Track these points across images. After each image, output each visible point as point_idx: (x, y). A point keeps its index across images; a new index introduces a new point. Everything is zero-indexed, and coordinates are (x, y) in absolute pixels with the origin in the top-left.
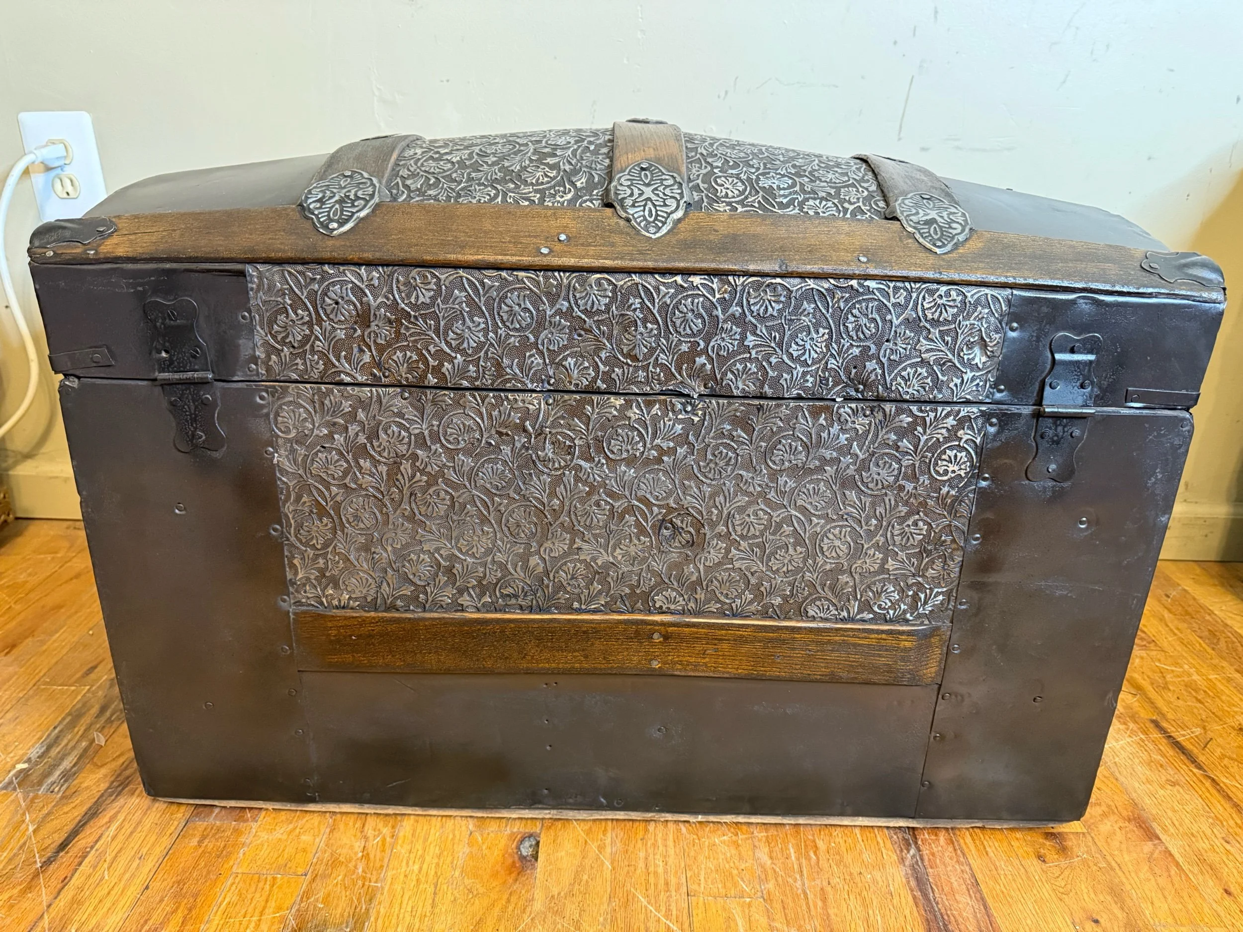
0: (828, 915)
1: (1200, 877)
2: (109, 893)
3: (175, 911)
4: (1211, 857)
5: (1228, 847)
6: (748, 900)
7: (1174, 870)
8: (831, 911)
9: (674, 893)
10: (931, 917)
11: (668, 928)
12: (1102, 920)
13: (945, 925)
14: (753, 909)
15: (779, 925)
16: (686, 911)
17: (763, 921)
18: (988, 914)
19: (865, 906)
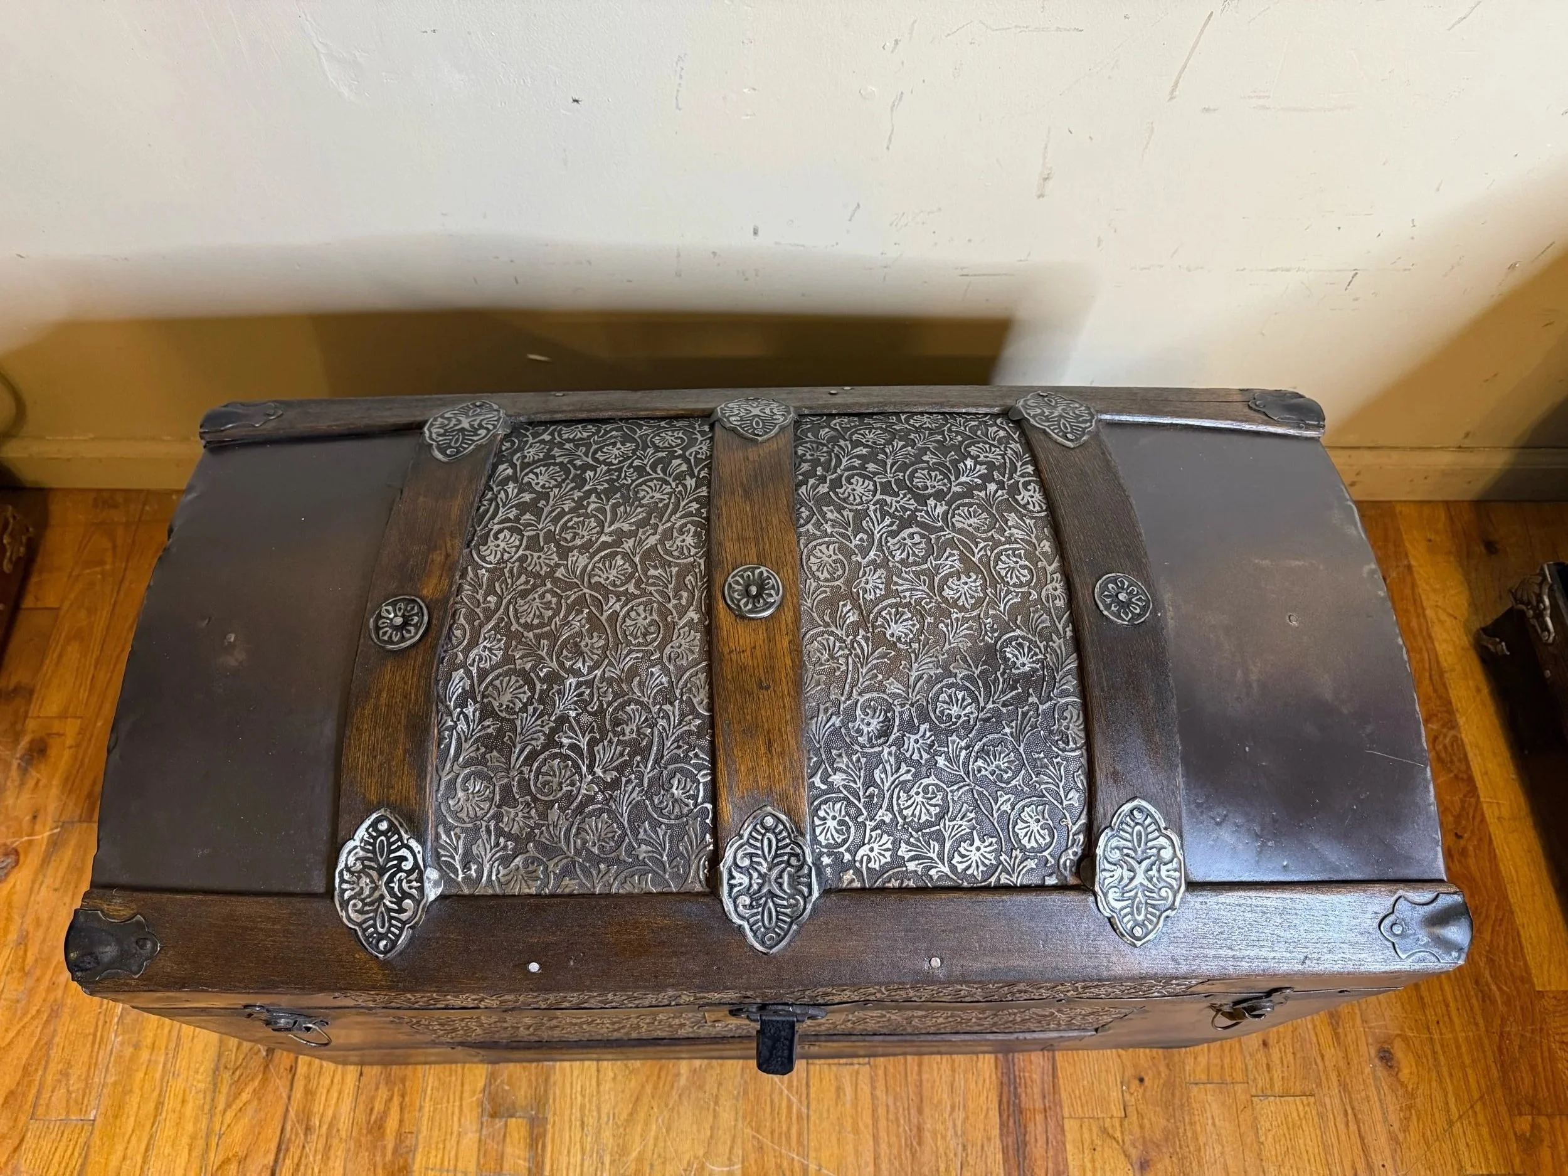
0: (921, 1081)
2: (332, 1081)
3: (391, 1099)
8: (925, 1076)
10: (1005, 1080)
11: (789, 1100)
12: (1146, 1079)
13: (1015, 1088)
14: (860, 1077)
15: (880, 1093)
16: (804, 1082)
17: (867, 1089)
18: (1054, 1075)
19: (953, 1070)
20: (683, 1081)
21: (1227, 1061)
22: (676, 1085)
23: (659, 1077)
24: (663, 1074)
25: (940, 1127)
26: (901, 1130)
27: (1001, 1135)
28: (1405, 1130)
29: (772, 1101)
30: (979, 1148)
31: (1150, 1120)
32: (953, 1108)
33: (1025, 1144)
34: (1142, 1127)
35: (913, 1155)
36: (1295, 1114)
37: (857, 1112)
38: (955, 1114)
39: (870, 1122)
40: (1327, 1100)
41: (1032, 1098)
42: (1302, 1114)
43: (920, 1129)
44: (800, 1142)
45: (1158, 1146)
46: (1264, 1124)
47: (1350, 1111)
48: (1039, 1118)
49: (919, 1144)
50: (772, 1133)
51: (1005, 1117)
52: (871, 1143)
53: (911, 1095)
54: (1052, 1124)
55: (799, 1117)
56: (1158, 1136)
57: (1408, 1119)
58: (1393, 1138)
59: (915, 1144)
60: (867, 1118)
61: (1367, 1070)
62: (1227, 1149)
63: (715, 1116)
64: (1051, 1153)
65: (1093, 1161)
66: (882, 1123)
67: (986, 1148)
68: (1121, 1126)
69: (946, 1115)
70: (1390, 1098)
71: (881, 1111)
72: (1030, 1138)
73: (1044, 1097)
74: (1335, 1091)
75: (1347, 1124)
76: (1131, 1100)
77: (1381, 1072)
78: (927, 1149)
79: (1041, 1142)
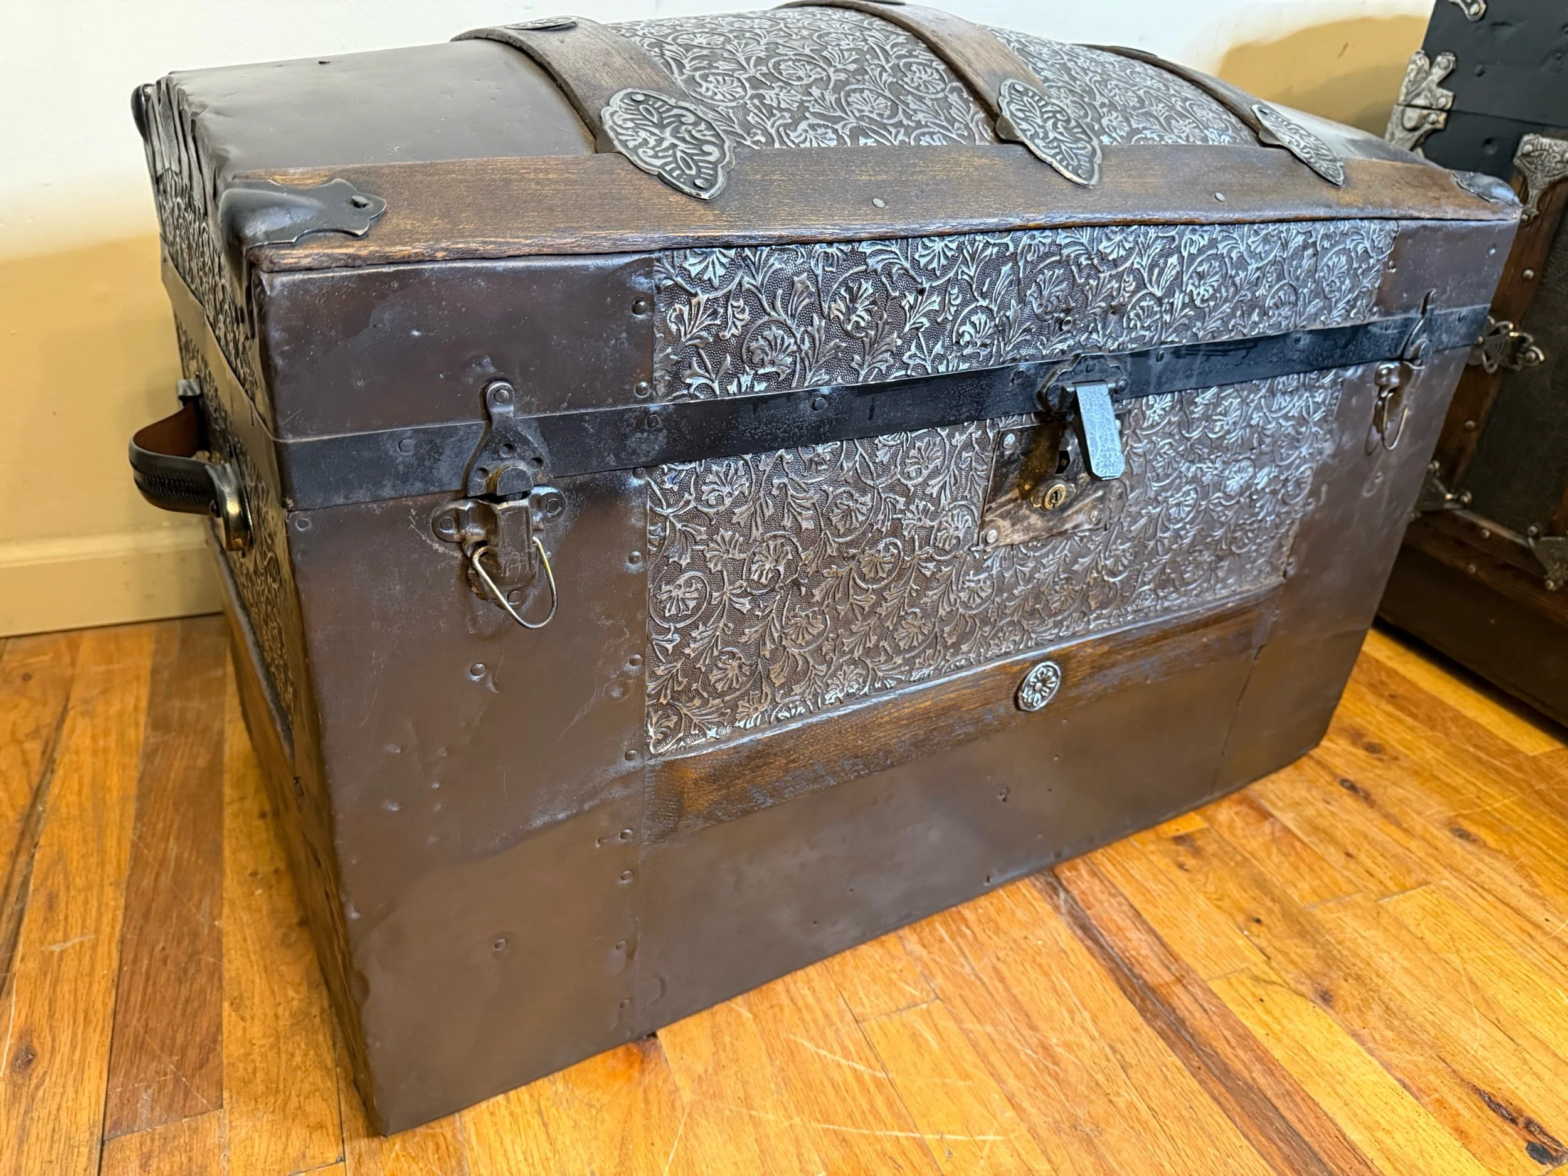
0: (1014, 997)
1: (1321, 846)
4: (1321, 822)
5: (1330, 808)
6: (924, 1006)
7: (1298, 845)
8: (1016, 991)
9: (840, 1026)
10: (1112, 965)
11: (854, 1070)
12: (1262, 918)
13: (1130, 970)
14: (935, 1015)
15: (970, 1025)
16: (864, 1043)
17: (952, 1025)
18: (1163, 945)
19: (1046, 974)
20: (687, 1096)
21: (1326, 879)
22: (678, 1104)
23: (647, 1101)
24: (652, 1097)
25: (1072, 1038)
26: (1023, 1057)
27: (1148, 1021)
28: (1535, 885)
29: (831, 1080)
30: (1132, 1043)
31: (1297, 954)
32: (1070, 1011)
33: (1182, 1021)
34: (1292, 962)
35: (1056, 1077)
36: (1429, 904)
37: (953, 1055)
38: (1078, 1018)
39: (978, 1061)
40: (1445, 883)
41: (1155, 972)
42: (1435, 902)
43: (1046, 1049)
44: (898, 1116)
45: (1325, 975)
46: (1410, 923)
47: (1474, 886)
48: (1178, 989)
49: (1056, 1063)
50: (850, 1116)
51: (1138, 1000)
52: (993, 1083)
53: (1013, 1016)
54: (1198, 991)
55: (879, 1085)
56: (1317, 965)
57: (1529, 876)
58: (1532, 895)
59: (1050, 1066)
60: (970, 1057)
61: (1457, 848)
62: (1395, 954)
63: (756, 1123)
64: (1216, 1019)
65: (1268, 1012)
66: (994, 1058)
67: (1139, 1041)
68: (1272, 969)
69: (1068, 1022)
70: (1497, 864)
71: (984, 1043)
72: (1182, 1013)
73: (1168, 968)
74: (1446, 874)
75: (1483, 898)
76: (1264, 943)
77: (1469, 847)
78: (1070, 1068)
79: (1198, 1014)
